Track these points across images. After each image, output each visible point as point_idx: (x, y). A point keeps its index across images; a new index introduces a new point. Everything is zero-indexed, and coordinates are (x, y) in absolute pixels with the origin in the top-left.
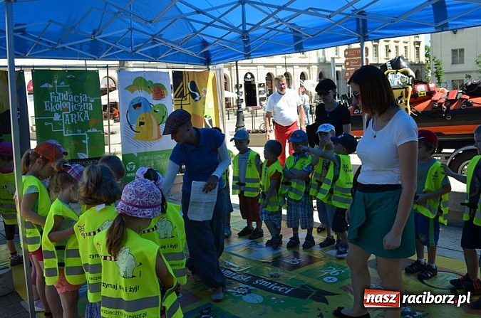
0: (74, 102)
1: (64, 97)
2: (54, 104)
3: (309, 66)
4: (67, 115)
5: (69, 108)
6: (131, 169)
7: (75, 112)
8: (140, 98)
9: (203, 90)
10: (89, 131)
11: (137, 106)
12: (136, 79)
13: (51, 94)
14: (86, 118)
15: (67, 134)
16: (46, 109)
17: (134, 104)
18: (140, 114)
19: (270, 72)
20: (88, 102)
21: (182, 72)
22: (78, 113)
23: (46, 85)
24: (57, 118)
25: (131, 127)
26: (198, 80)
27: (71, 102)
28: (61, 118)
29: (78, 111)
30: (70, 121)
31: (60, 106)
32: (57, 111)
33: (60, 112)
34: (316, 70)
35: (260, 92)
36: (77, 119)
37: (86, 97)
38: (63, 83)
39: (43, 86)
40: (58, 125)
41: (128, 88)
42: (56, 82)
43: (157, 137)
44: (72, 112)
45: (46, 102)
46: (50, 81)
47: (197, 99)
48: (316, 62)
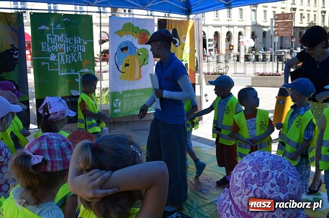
0: (69, 44)
1: (60, 39)
2: (50, 45)
3: (244, 27)
4: (62, 56)
5: (65, 49)
6: (117, 105)
7: (69, 53)
8: (127, 42)
9: (183, 37)
10: (81, 71)
11: (124, 49)
12: (125, 25)
13: (48, 35)
14: (80, 59)
15: (62, 73)
16: (43, 50)
17: (122, 47)
18: (126, 57)
19: (217, 30)
20: (82, 44)
21: (166, 20)
22: (72, 54)
23: (43, 27)
24: (53, 58)
25: (118, 68)
26: (179, 28)
27: (66, 44)
28: (57, 58)
29: (72, 52)
30: (65, 61)
31: (56, 47)
32: (53, 52)
33: (56, 53)
34: (250, 30)
35: (209, 45)
36: (71, 59)
37: (80, 40)
38: (59, 26)
39: (40, 28)
40: (53, 64)
41: (118, 33)
42: (52, 24)
43: (138, 77)
44: (66, 53)
45: (42, 43)
46: (47, 23)
47: (177, 44)
48: (250, 24)
